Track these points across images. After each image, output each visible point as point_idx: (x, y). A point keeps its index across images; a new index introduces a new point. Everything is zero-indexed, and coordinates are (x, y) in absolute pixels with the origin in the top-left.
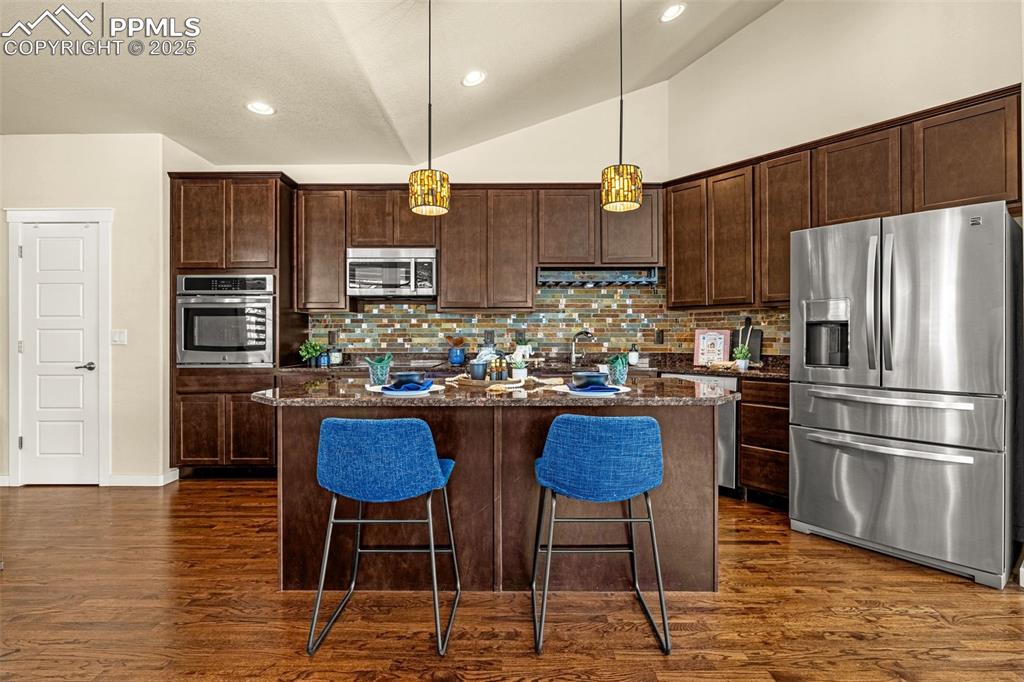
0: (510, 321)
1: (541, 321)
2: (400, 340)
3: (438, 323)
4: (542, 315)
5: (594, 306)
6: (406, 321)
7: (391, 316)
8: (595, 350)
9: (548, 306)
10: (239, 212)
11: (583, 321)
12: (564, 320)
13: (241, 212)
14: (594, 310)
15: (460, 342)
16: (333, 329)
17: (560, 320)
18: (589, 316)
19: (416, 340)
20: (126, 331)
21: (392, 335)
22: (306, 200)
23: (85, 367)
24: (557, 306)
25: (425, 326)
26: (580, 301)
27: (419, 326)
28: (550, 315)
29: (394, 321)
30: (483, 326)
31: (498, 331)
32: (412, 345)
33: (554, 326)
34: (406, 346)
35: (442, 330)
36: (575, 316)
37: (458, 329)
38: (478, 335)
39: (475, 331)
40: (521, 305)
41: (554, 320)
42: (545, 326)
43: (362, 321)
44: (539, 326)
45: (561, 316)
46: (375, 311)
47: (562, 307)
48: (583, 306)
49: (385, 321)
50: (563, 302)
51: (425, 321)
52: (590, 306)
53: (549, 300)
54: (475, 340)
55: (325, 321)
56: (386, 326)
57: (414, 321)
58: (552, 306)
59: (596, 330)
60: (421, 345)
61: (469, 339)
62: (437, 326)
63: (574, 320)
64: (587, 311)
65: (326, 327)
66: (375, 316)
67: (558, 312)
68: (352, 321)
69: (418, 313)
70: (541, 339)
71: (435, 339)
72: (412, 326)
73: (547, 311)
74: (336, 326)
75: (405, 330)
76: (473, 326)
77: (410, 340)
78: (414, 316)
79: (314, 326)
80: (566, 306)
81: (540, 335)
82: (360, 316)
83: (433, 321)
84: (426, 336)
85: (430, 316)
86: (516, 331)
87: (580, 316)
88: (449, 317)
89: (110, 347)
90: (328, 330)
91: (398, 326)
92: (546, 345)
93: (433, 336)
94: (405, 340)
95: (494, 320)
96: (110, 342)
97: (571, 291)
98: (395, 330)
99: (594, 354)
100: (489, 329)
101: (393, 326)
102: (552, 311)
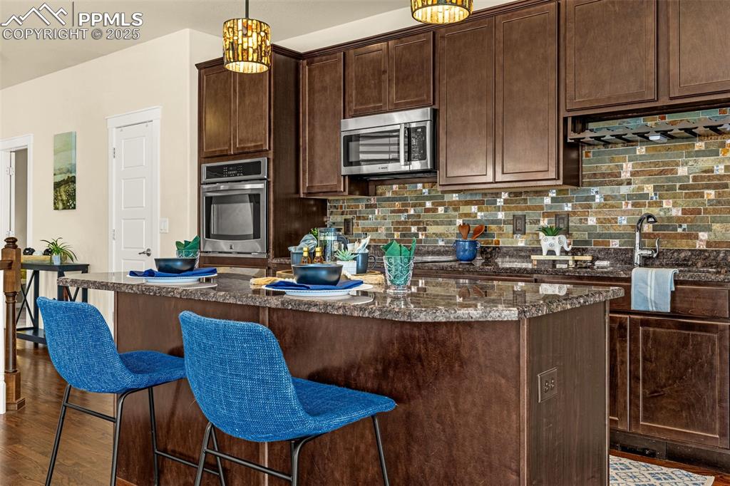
0: (547, 201)
1: (593, 198)
2: (414, 229)
3: (455, 206)
4: (596, 189)
5: (682, 171)
6: (420, 205)
7: (405, 199)
8: (683, 244)
9: (603, 175)
10: (242, 95)
11: (661, 197)
12: (630, 197)
13: (244, 94)
14: (680, 179)
15: (482, 231)
16: (349, 217)
17: (623, 197)
18: (672, 188)
19: (432, 229)
20: (168, 219)
21: (406, 223)
22: (309, 70)
23: (143, 253)
24: (619, 175)
25: (441, 210)
26: (656, 164)
27: (435, 210)
28: (607, 190)
29: (407, 205)
30: (510, 209)
31: (531, 215)
32: (426, 236)
33: (613, 206)
34: (420, 237)
35: (461, 216)
36: (649, 189)
37: (479, 214)
38: (505, 222)
39: (501, 215)
40: (540, 176)
41: (614, 197)
42: (600, 206)
43: (374, 206)
44: (590, 207)
45: (624, 190)
46: (389, 195)
47: (625, 175)
48: (661, 173)
49: (398, 205)
50: (627, 168)
51: (442, 204)
52: (673, 171)
53: (605, 167)
54: (501, 229)
55: (341, 206)
56: (399, 211)
57: (428, 204)
58: (611, 175)
59: (684, 212)
60: (436, 234)
61: (493, 227)
62: (455, 210)
63: (646, 196)
64: (669, 180)
65: (342, 213)
66: (388, 199)
67: (620, 184)
68: (367, 206)
69: (433, 194)
70: (594, 227)
71: (453, 227)
72: (427, 210)
73: (602, 184)
74: (351, 213)
75: (419, 216)
76: (498, 209)
77: (425, 229)
78: (429, 198)
79: (331, 213)
80: (633, 174)
81: (592, 221)
82: (373, 201)
83: (451, 203)
84: (442, 223)
85: (447, 198)
86: (557, 215)
87: (655, 188)
88: (468, 198)
89: (159, 235)
90: (344, 217)
91: (412, 212)
92: (600, 235)
93: (451, 223)
94: (419, 229)
95: (525, 200)
96: (159, 231)
97: (641, 150)
98: (409, 216)
99: (679, 251)
100: (520, 213)
101: (407, 211)
102: (611, 183)
